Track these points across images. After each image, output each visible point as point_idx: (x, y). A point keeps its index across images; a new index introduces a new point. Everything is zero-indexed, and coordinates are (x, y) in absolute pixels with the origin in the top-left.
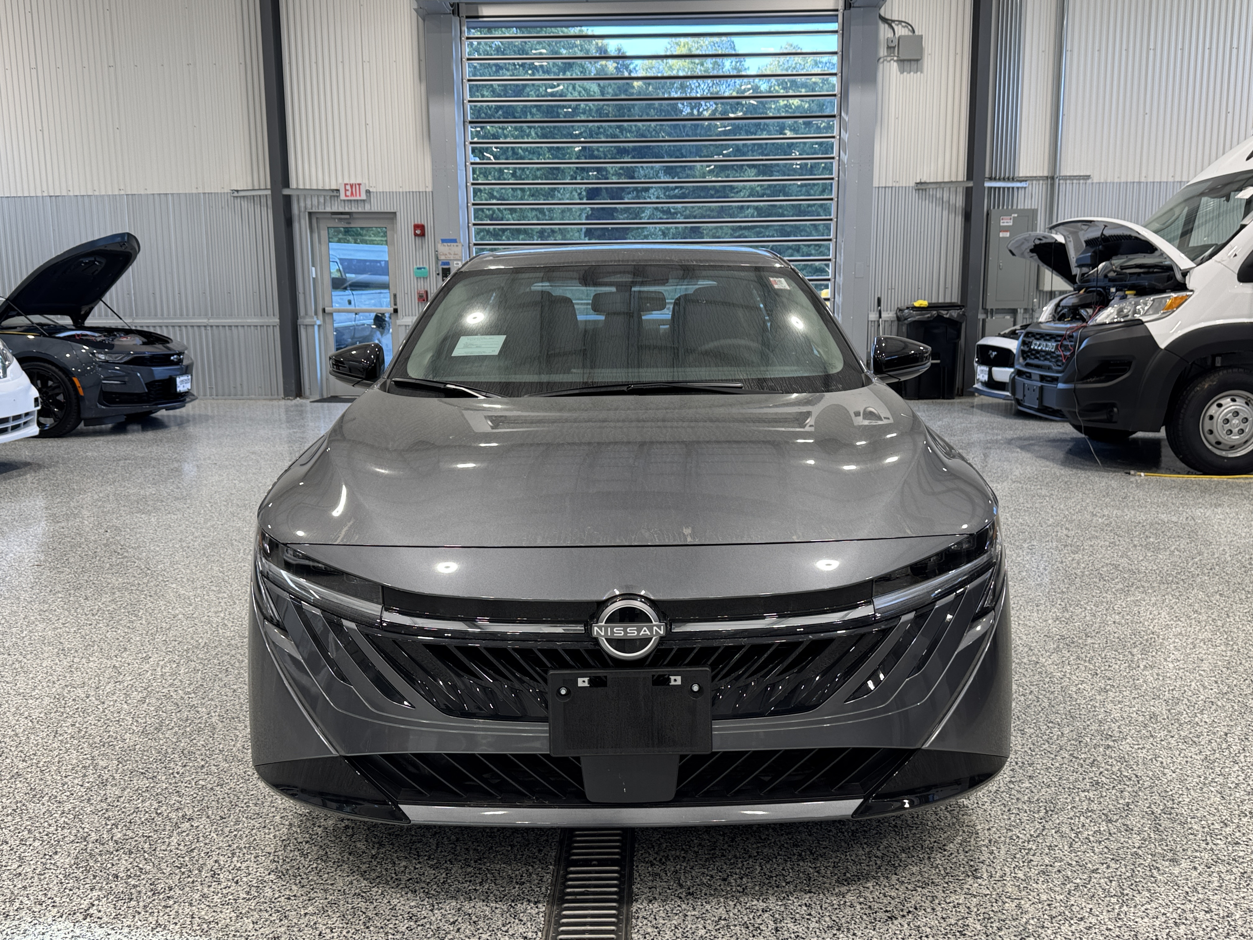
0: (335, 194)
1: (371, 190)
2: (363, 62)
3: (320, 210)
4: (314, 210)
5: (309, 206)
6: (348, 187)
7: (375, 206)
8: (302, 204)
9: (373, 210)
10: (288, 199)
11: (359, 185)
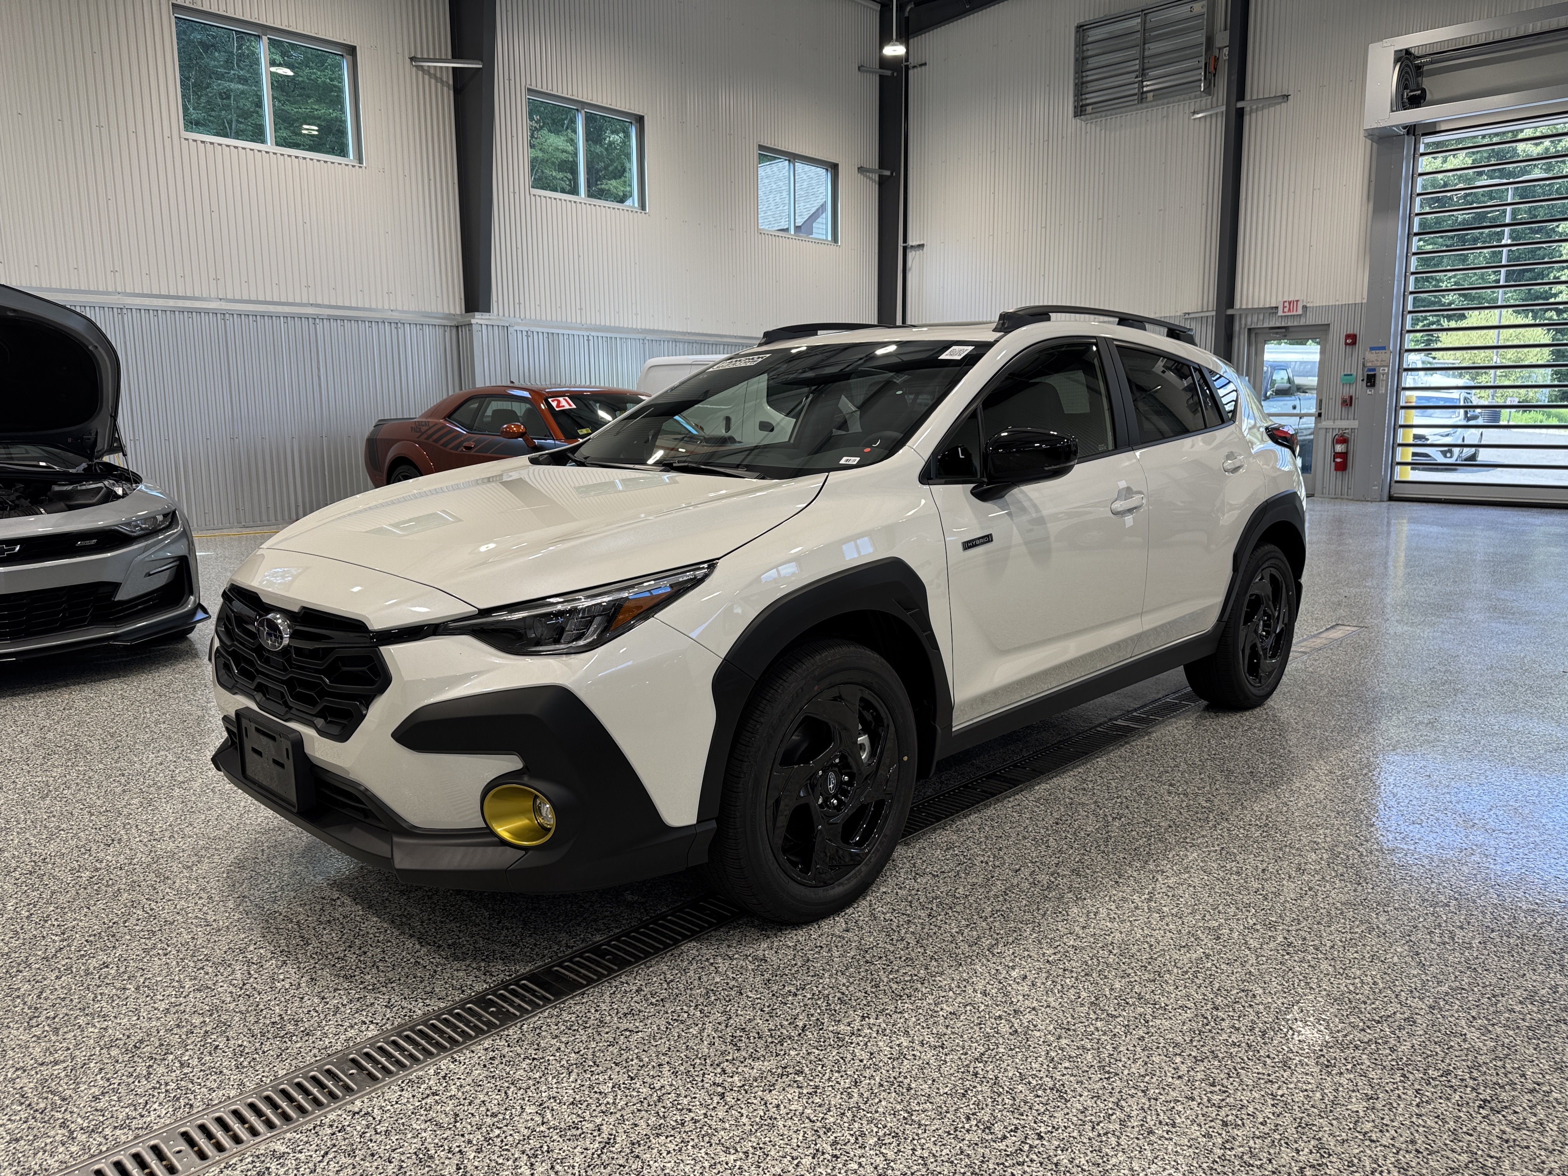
0: (1274, 311)
1: (1308, 305)
2: (1314, 189)
3: (1259, 326)
4: (1253, 326)
5: (1249, 322)
6: (1287, 304)
7: (1310, 320)
8: (1243, 322)
9: (1307, 323)
10: (1232, 317)
11: (1297, 301)
